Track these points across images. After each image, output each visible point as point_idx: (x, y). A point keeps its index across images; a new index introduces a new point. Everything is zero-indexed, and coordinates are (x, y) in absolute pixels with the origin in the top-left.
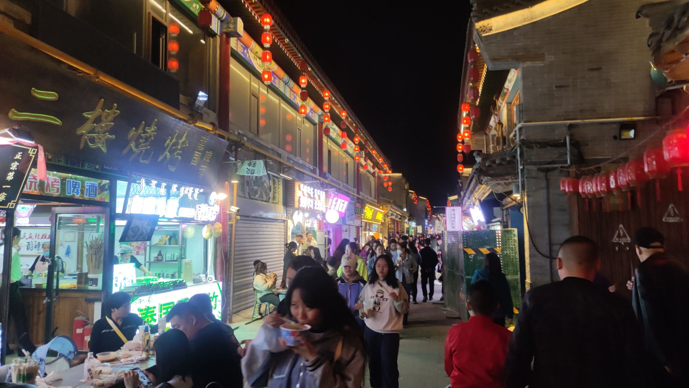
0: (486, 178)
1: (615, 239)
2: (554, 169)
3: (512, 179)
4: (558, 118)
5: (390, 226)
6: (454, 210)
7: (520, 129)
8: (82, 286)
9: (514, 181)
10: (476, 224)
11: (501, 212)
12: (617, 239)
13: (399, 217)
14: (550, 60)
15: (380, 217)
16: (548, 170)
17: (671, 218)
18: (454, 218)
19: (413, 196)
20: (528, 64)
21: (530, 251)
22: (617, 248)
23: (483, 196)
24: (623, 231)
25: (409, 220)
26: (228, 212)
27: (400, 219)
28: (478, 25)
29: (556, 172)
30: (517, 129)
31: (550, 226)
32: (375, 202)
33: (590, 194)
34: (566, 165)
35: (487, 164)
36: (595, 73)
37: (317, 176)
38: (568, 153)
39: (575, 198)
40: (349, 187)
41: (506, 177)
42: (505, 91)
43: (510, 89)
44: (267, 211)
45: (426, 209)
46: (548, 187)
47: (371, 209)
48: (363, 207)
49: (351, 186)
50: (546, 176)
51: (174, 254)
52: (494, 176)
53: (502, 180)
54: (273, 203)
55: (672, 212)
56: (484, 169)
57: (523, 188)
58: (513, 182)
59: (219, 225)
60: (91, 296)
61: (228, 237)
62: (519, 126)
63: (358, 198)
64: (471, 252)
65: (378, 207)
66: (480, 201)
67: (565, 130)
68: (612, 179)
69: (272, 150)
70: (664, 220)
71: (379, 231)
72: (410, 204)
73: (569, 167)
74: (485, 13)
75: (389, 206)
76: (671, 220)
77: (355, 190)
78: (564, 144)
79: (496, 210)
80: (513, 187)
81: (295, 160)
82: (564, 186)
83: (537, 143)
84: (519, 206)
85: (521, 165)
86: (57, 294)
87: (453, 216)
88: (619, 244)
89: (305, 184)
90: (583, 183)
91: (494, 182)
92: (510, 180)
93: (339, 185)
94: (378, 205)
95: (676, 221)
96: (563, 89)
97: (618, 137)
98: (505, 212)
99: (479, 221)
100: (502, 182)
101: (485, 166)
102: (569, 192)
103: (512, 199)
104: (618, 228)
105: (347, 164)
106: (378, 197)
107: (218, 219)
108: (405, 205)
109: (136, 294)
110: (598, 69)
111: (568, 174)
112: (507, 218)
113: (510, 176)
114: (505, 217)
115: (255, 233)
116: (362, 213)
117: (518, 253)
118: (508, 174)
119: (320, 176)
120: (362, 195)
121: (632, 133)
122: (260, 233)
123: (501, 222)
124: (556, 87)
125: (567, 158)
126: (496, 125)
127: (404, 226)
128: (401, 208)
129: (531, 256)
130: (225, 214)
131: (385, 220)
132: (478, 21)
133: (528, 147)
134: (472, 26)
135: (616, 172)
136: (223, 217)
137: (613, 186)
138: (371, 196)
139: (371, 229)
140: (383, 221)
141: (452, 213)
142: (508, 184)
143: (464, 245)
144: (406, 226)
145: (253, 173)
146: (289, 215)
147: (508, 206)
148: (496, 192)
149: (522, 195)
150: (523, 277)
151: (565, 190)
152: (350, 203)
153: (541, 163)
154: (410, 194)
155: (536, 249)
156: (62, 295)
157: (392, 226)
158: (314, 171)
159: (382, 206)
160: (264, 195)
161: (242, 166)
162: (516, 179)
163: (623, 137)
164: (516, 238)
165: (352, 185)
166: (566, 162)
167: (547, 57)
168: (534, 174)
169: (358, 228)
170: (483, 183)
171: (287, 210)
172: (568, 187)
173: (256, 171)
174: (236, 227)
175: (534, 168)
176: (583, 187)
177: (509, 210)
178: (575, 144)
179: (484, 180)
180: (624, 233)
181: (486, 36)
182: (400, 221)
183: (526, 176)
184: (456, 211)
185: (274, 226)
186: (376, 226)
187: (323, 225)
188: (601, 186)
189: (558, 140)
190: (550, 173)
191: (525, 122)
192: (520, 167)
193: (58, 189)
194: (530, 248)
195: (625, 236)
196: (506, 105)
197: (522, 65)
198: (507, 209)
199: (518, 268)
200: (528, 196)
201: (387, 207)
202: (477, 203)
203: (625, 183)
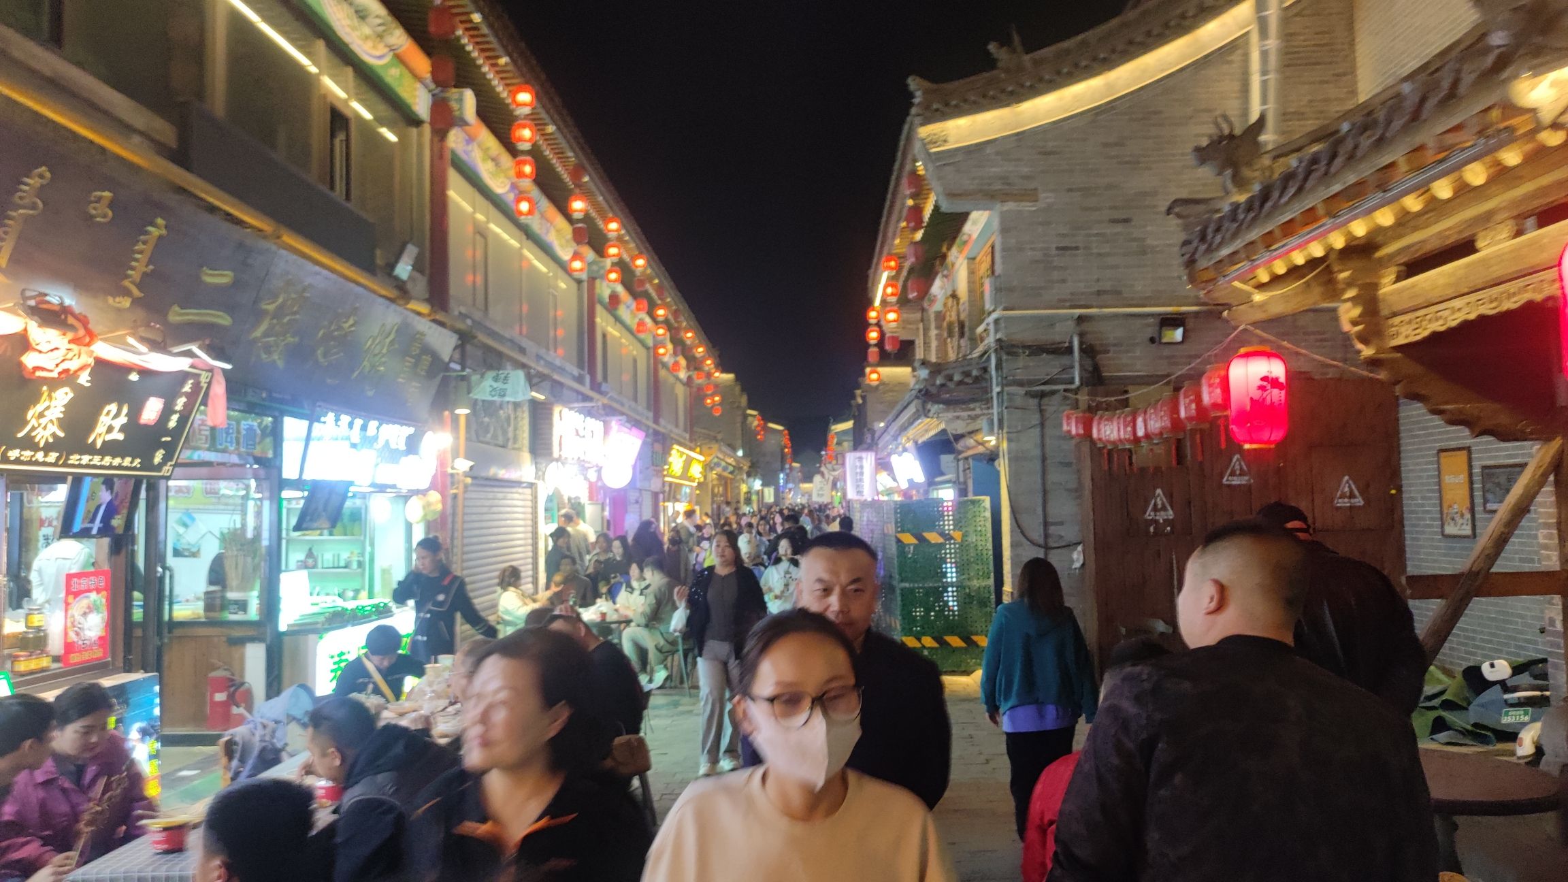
0: (936, 406)
1: (1150, 514)
2: (1053, 393)
3: (982, 409)
4: (1060, 304)
5: (716, 490)
6: (860, 459)
7: (996, 321)
8: (215, 615)
9: (985, 411)
10: (904, 485)
11: (954, 464)
12: (1152, 514)
13: (731, 468)
14: (1048, 200)
15: (696, 471)
16: (1043, 395)
17: (1235, 478)
18: (862, 474)
19: (756, 423)
20: (1010, 206)
21: (1012, 536)
22: (1152, 529)
23: (923, 435)
24: (1161, 499)
25: (749, 475)
26: (450, 471)
27: (731, 473)
28: (924, 131)
29: (1056, 399)
30: (991, 319)
31: (1045, 492)
32: (685, 439)
33: (1109, 441)
34: (1073, 387)
35: (938, 382)
36: (1119, 228)
37: (586, 390)
38: (1077, 365)
39: (1086, 448)
40: (640, 408)
41: (972, 406)
42: (965, 238)
43: (975, 236)
44: (506, 464)
45: (782, 450)
46: (1042, 425)
47: (682, 454)
48: (666, 452)
49: (641, 406)
50: (1040, 405)
51: (339, 555)
52: (949, 403)
53: (964, 410)
54: (514, 449)
55: (1237, 467)
56: (933, 390)
57: (1001, 426)
58: (984, 414)
59: (435, 496)
60: (237, 633)
61: (450, 520)
62: (994, 316)
63: (656, 433)
64: (908, 539)
65: (691, 449)
66: (916, 442)
67: (1071, 324)
68: (1140, 421)
69: (511, 341)
70: (1224, 481)
71: (694, 500)
72: (750, 442)
73: (1076, 391)
74: (937, 110)
75: (715, 446)
76: (1236, 481)
77: (651, 415)
78: (1070, 350)
79: (946, 459)
80: (983, 423)
81: (549, 359)
82: (1068, 424)
83: (1025, 347)
84: (992, 457)
85: (997, 385)
86: (170, 632)
87: (858, 470)
88: (1156, 522)
89: (571, 409)
90: (1099, 424)
91: (950, 415)
92: (978, 411)
93: (622, 405)
94: (692, 445)
95: (1244, 482)
96: (1069, 252)
97: (1157, 339)
98: (961, 463)
99: (911, 481)
100: (965, 414)
101: (934, 385)
102: (1078, 435)
103: (976, 441)
104: (1154, 496)
105: (635, 361)
106: (692, 426)
107: (433, 486)
108: (739, 442)
109: (326, 626)
110: (1127, 221)
111: (1076, 406)
112: (965, 475)
113: (977, 404)
114: (961, 474)
115: (485, 510)
116: (666, 464)
117: (991, 539)
118: (974, 400)
119: (592, 388)
120: (665, 426)
121: (1178, 334)
122: (495, 509)
123: (954, 483)
124: (1058, 248)
125: (1073, 374)
126: (947, 298)
127: (738, 488)
128: (734, 449)
129: (1014, 545)
130: (444, 474)
131: (705, 477)
132: (923, 124)
133: (1008, 354)
134: (911, 130)
135: (1145, 412)
136: (443, 481)
137: (1141, 433)
138: (677, 426)
139: (678, 497)
140: (702, 480)
141: (858, 464)
142: (974, 418)
143: (897, 527)
144: (744, 488)
145: (504, 395)
146: (540, 473)
147: (970, 453)
148: (954, 432)
149: (998, 439)
150: (999, 582)
151: (1069, 432)
152: (644, 444)
153: (1031, 383)
154: (750, 419)
155: (1022, 533)
156: (178, 632)
157: (721, 489)
158: (580, 379)
159: (700, 446)
160: (500, 433)
161: (481, 382)
162: (988, 408)
163: (1165, 340)
164: (988, 514)
165: (645, 405)
166: (1072, 381)
167: (1042, 195)
168: (1019, 401)
169: (655, 495)
170: (931, 414)
171: (536, 463)
172: (1077, 428)
173: (508, 392)
174: (465, 499)
175: (1021, 391)
176: (1099, 430)
177: (970, 460)
178: (1089, 351)
179: (933, 410)
180: (1163, 504)
181: (939, 153)
182: (731, 479)
183: (1005, 404)
184: (864, 461)
185: (516, 496)
186: (688, 490)
187: (595, 490)
188: (1125, 432)
189: (1059, 343)
190: (1045, 400)
191: (1006, 309)
192: (996, 389)
193: (206, 436)
194: (1012, 531)
195: (1164, 508)
196: (966, 261)
197: (998, 206)
198: (966, 458)
199: (991, 567)
200: (1009, 440)
201: (710, 448)
202: (910, 445)
203: (1157, 431)
